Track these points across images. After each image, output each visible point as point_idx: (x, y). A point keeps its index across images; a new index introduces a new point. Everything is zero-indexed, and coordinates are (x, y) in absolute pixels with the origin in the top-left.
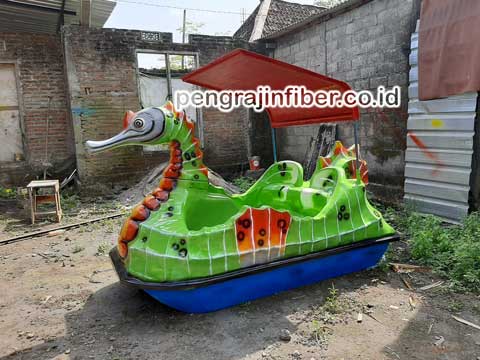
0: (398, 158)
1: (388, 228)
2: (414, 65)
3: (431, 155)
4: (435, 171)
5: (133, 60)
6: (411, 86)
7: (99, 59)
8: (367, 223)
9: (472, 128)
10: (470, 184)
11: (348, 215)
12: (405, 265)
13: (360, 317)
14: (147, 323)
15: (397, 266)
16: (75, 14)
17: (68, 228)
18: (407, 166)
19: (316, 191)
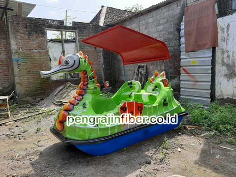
0: (176, 79)
1: (183, 110)
2: (182, 37)
3: (192, 77)
4: (194, 84)
5: (44, 34)
6: (182, 46)
7: (27, 33)
8: (175, 107)
9: (211, 64)
10: (211, 89)
11: (167, 103)
12: (191, 126)
13: (179, 150)
14: (76, 163)
15: (187, 126)
16: (12, 10)
17: (16, 121)
18: (181, 82)
19: (150, 94)
